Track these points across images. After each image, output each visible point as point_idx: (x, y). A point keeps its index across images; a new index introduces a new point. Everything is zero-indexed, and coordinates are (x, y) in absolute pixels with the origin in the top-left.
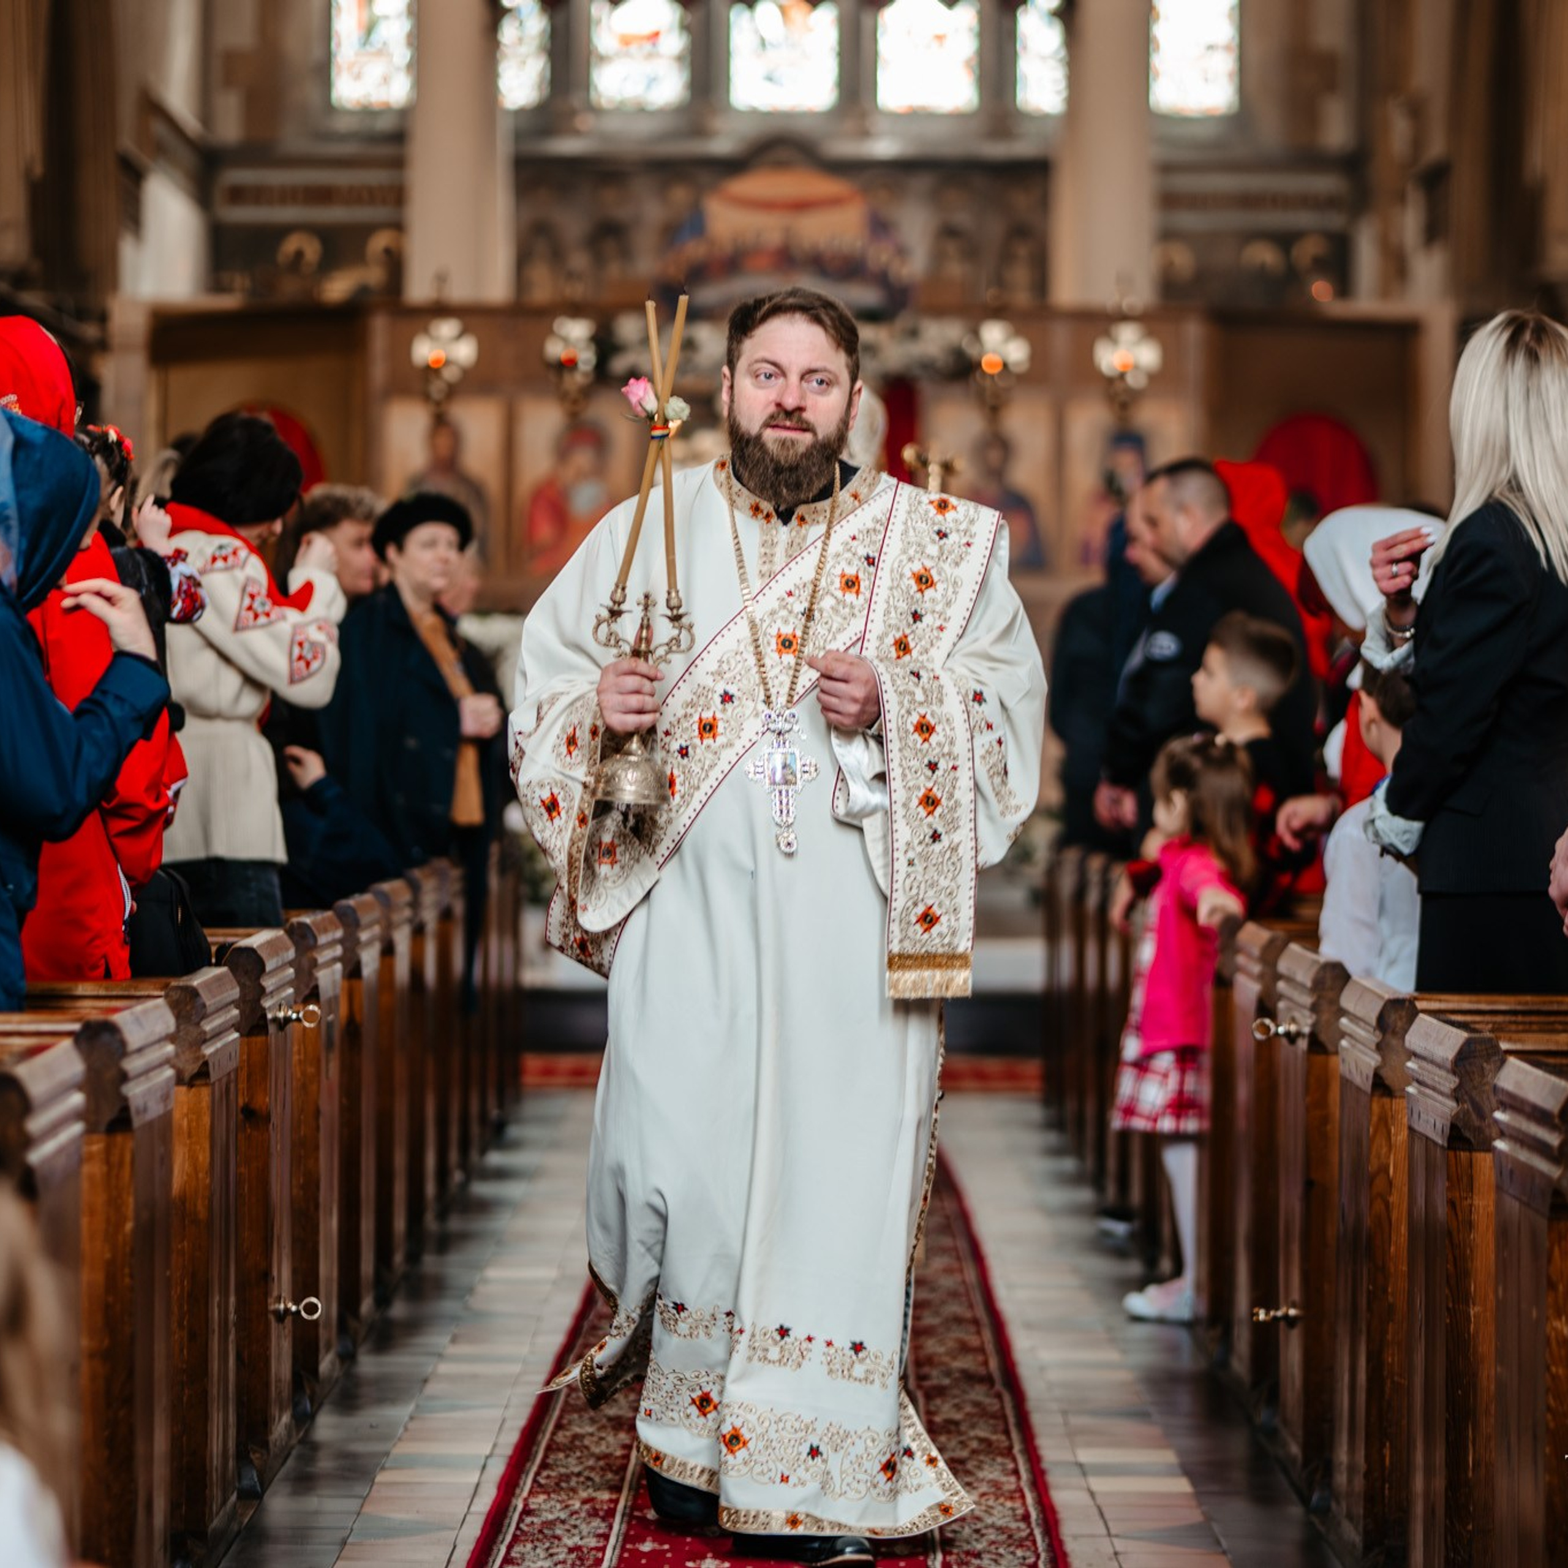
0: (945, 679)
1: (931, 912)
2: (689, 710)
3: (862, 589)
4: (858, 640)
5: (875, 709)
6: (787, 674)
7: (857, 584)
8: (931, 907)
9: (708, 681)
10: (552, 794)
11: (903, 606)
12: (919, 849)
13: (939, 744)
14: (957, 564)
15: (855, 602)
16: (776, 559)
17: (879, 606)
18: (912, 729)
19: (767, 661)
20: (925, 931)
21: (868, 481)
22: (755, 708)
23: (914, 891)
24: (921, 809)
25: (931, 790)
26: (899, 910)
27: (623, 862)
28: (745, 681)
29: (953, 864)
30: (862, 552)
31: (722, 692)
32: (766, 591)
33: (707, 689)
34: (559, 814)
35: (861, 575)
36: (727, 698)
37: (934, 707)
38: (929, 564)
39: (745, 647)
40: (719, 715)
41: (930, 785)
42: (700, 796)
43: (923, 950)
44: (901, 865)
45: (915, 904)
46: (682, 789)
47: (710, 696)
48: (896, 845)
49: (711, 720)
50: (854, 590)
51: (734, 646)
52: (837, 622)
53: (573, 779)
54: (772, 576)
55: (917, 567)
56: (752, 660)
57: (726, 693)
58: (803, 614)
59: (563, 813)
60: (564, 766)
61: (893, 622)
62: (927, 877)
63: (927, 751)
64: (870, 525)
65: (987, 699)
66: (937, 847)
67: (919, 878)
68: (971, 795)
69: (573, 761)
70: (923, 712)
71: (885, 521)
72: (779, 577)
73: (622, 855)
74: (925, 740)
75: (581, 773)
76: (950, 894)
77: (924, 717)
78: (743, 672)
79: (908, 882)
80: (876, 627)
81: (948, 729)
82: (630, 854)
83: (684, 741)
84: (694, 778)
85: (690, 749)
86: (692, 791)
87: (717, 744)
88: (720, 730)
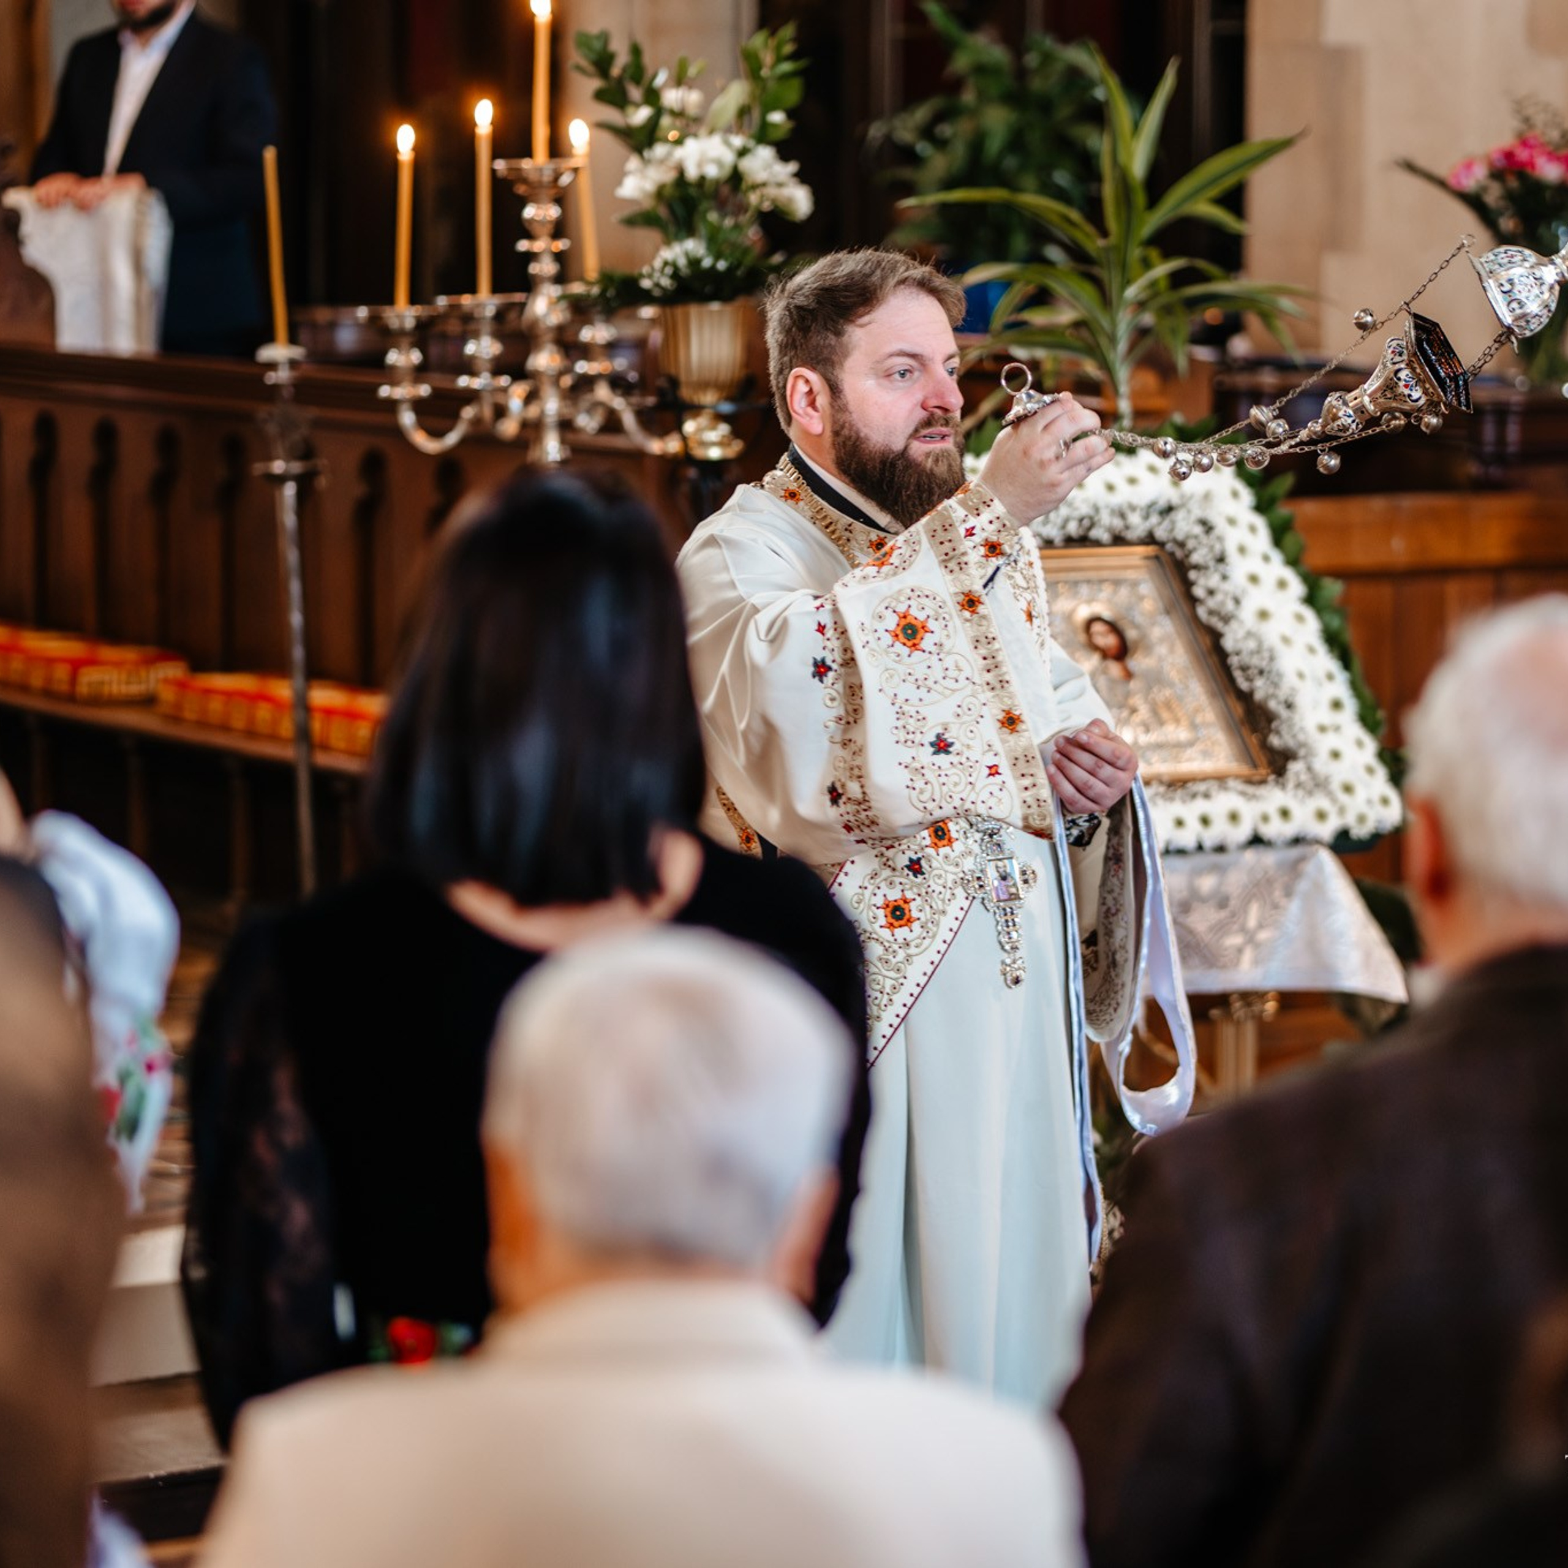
42: (948, 922)
83: (913, 853)
84: (937, 900)
85: (923, 862)
86: (936, 916)
87: (957, 853)
88: (953, 834)
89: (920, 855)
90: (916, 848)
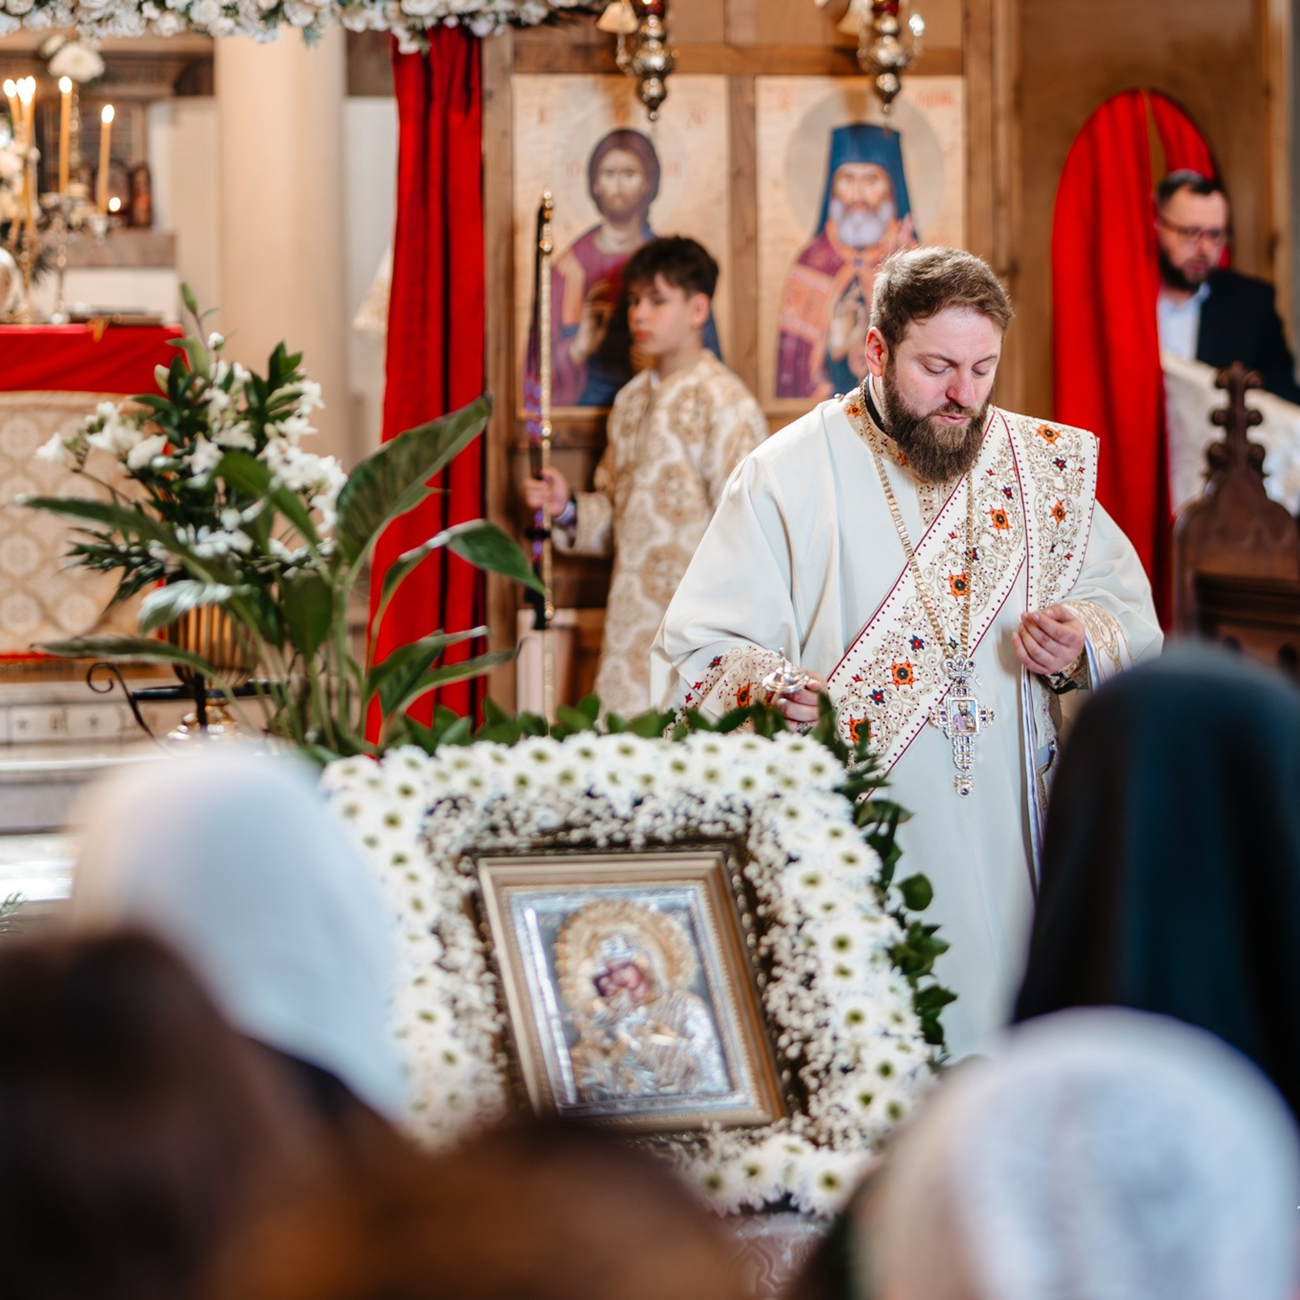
2: (881, 657)
3: (1011, 524)
7: (1005, 519)
9: (897, 628)
14: (1079, 493)
15: (1009, 538)
22: (944, 653)
28: (930, 626)
30: (1000, 485)
31: (912, 638)
32: (931, 534)
33: (896, 635)
35: (1005, 509)
36: (917, 643)
40: (912, 661)
42: (899, 741)
47: (901, 643)
49: (904, 666)
55: (1053, 502)
57: (915, 638)
58: (967, 554)
64: (999, 458)
78: (925, 617)
83: (877, 686)
84: (893, 723)
85: (884, 694)
86: (890, 735)
87: (914, 690)
88: (916, 676)
89: (882, 688)
90: (880, 683)
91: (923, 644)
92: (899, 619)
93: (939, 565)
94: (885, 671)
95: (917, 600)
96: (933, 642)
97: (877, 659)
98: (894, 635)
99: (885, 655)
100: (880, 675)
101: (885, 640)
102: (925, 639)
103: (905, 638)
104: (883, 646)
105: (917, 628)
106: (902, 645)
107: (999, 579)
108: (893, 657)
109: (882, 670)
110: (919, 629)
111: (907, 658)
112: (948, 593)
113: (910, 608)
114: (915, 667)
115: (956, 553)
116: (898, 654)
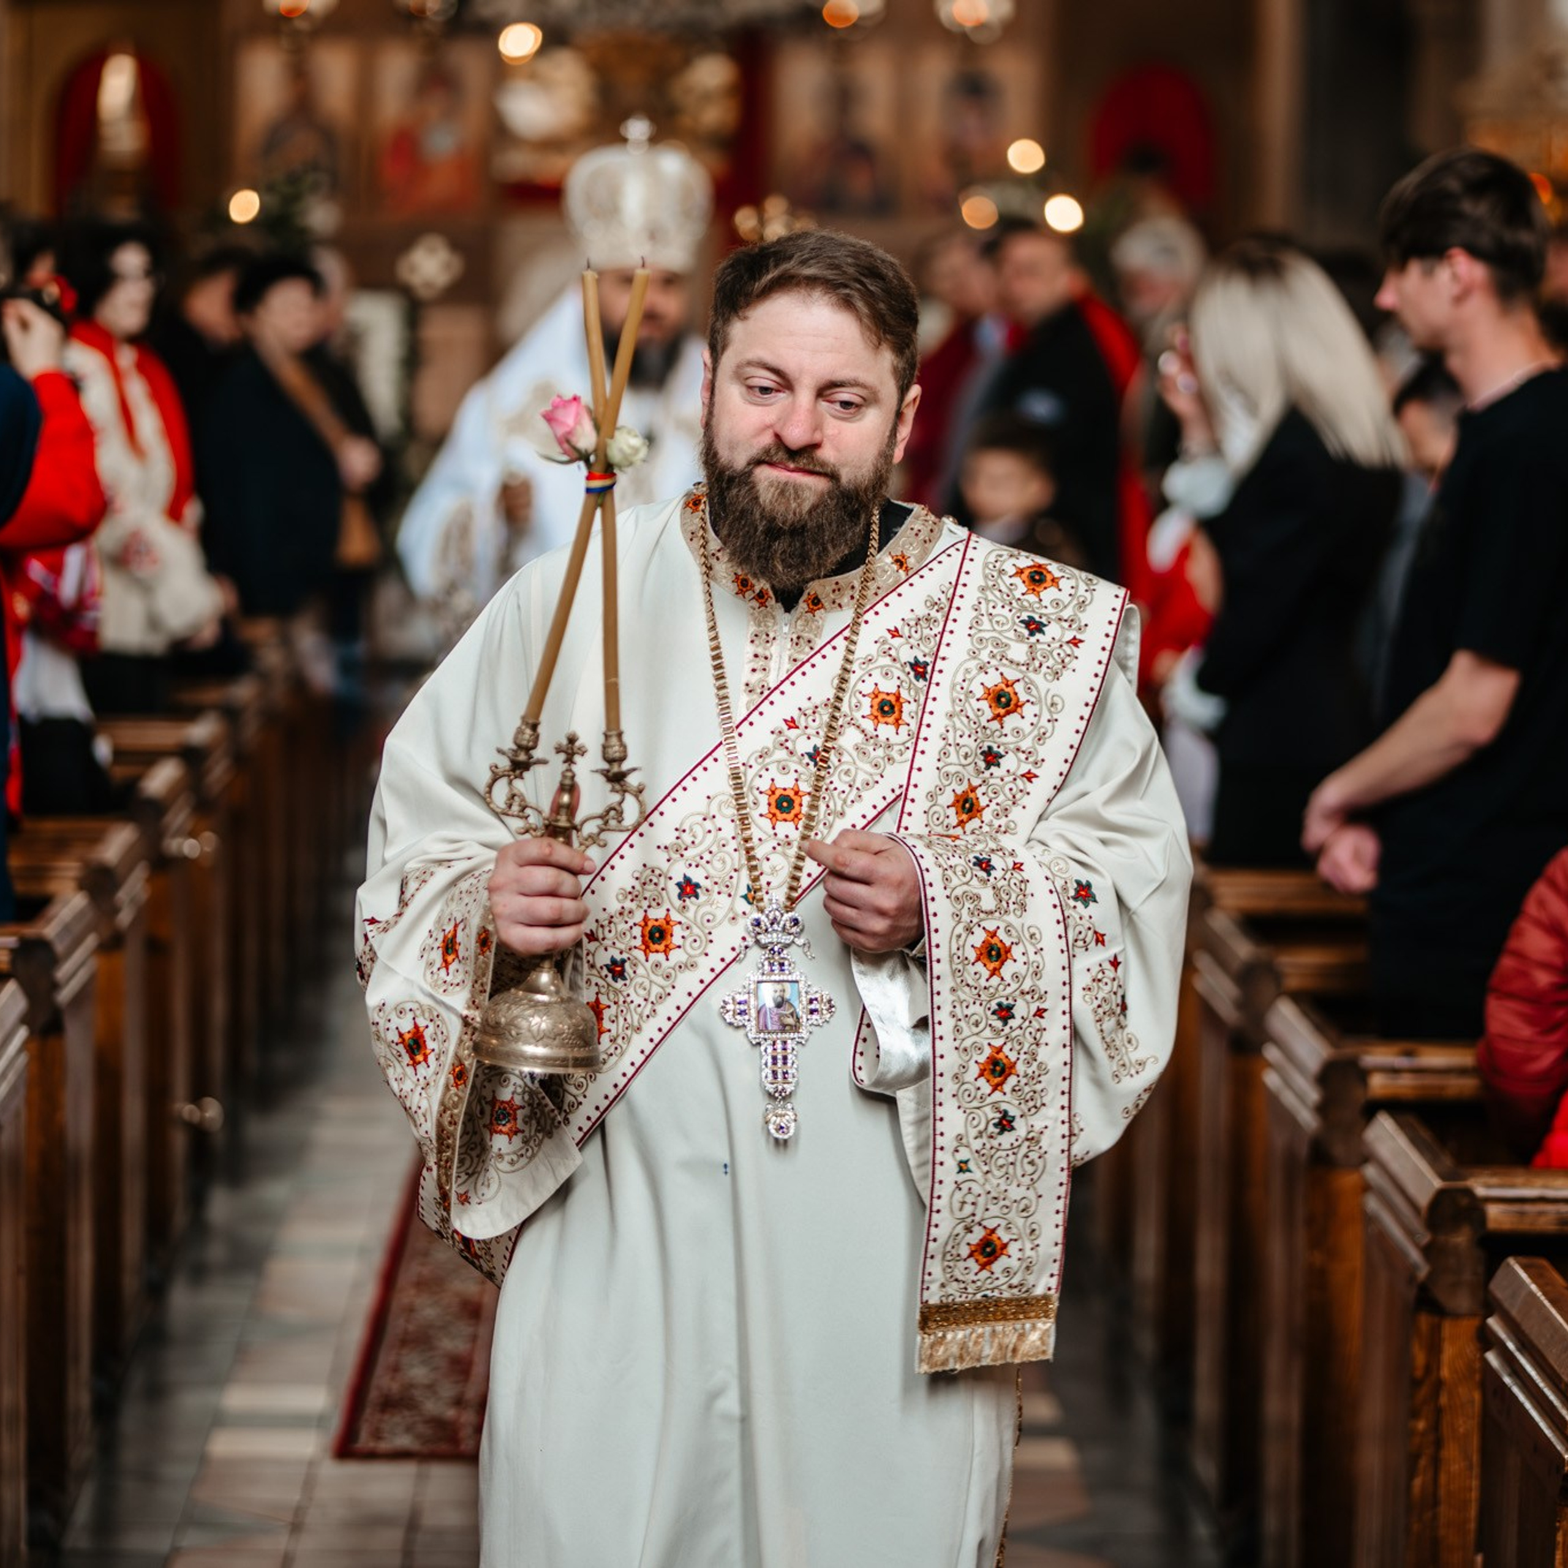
0: (1032, 871)
1: (994, 1237)
2: (628, 905)
3: (905, 717)
4: (898, 797)
5: (915, 922)
6: (785, 855)
7: (896, 709)
8: (993, 1231)
9: (659, 860)
10: (416, 1026)
11: (969, 743)
12: (977, 1144)
13: (1016, 976)
14: (1057, 675)
15: (894, 739)
16: (773, 665)
17: (932, 746)
18: (972, 955)
19: (755, 833)
20: (983, 1267)
21: (921, 537)
22: (731, 909)
23: (968, 1209)
24: (982, 1082)
25: (1000, 1050)
26: (941, 1241)
27: (527, 1134)
28: (718, 864)
29: (1032, 1163)
30: (907, 655)
31: (681, 879)
32: (755, 717)
33: (657, 872)
34: (426, 1060)
35: (904, 694)
36: (688, 889)
37: (1011, 918)
38: (1011, 674)
39: (720, 809)
40: (675, 916)
41: (998, 1043)
42: (640, 1043)
43: (979, 1296)
44: (947, 1172)
45: (969, 1230)
46: (613, 1027)
47: (662, 885)
48: (940, 1141)
49: (662, 922)
50: (891, 719)
51: (702, 806)
52: (864, 771)
53: (449, 1008)
54: (767, 694)
55: (992, 680)
56: (729, 829)
57: (688, 880)
58: (812, 757)
59: (432, 1058)
60: (435, 985)
61: (952, 769)
62: (988, 1187)
63: (997, 989)
64: (922, 611)
65: (1097, 899)
66: (1007, 1139)
67: (976, 1189)
68: (1065, 1054)
69: (449, 979)
70: (991, 927)
71: (945, 602)
72: (775, 697)
73: (526, 1123)
74: (994, 972)
75: (459, 1000)
76: (1023, 1211)
77: (993, 934)
78: (714, 849)
79: (958, 1196)
80: (926, 780)
81: (1031, 950)
82: (538, 1123)
83: (618, 952)
84: (633, 1012)
85: (627, 965)
86: (629, 1032)
87: (671, 963)
88: (676, 940)
89: (625, 956)
90: (623, 947)
91: (699, 891)
92: (666, 848)
93: (756, 767)
94: (631, 928)
95: (705, 819)
96: (716, 888)
97: (623, 908)
98: (653, 871)
99: (635, 902)
100: (624, 934)
101: (637, 879)
102: (704, 883)
103: (670, 878)
104: (633, 887)
105: (694, 864)
106: (663, 889)
107: (853, 802)
108: (645, 907)
109: (627, 926)
110: (697, 866)
111: (668, 910)
112: (761, 815)
113: (688, 831)
114: (678, 926)
115: (791, 753)
116: (654, 904)
